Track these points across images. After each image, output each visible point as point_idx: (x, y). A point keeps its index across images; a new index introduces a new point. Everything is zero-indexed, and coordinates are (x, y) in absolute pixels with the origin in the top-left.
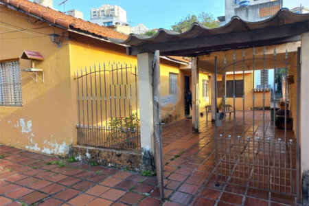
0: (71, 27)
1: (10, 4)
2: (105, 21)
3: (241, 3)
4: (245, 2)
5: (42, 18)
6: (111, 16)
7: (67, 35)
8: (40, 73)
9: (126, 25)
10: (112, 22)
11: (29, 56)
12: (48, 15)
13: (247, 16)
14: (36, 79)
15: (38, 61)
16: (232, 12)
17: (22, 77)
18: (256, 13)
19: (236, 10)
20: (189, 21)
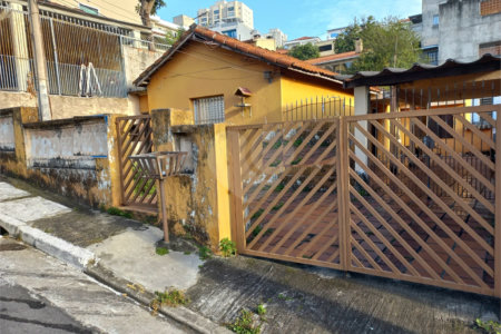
0: (292, 66)
1: (226, 45)
2: (225, 29)
5: (262, 57)
6: (234, 20)
7: (279, 71)
8: (249, 107)
9: (269, 37)
10: (235, 30)
11: (244, 93)
12: (266, 54)
13: (460, 15)
14: (243, 114)
15: (247, 96)
16: (435, 7)
17: (226, 112)
18: (474, 10)
19: (442, 7)
20: (362, 26)
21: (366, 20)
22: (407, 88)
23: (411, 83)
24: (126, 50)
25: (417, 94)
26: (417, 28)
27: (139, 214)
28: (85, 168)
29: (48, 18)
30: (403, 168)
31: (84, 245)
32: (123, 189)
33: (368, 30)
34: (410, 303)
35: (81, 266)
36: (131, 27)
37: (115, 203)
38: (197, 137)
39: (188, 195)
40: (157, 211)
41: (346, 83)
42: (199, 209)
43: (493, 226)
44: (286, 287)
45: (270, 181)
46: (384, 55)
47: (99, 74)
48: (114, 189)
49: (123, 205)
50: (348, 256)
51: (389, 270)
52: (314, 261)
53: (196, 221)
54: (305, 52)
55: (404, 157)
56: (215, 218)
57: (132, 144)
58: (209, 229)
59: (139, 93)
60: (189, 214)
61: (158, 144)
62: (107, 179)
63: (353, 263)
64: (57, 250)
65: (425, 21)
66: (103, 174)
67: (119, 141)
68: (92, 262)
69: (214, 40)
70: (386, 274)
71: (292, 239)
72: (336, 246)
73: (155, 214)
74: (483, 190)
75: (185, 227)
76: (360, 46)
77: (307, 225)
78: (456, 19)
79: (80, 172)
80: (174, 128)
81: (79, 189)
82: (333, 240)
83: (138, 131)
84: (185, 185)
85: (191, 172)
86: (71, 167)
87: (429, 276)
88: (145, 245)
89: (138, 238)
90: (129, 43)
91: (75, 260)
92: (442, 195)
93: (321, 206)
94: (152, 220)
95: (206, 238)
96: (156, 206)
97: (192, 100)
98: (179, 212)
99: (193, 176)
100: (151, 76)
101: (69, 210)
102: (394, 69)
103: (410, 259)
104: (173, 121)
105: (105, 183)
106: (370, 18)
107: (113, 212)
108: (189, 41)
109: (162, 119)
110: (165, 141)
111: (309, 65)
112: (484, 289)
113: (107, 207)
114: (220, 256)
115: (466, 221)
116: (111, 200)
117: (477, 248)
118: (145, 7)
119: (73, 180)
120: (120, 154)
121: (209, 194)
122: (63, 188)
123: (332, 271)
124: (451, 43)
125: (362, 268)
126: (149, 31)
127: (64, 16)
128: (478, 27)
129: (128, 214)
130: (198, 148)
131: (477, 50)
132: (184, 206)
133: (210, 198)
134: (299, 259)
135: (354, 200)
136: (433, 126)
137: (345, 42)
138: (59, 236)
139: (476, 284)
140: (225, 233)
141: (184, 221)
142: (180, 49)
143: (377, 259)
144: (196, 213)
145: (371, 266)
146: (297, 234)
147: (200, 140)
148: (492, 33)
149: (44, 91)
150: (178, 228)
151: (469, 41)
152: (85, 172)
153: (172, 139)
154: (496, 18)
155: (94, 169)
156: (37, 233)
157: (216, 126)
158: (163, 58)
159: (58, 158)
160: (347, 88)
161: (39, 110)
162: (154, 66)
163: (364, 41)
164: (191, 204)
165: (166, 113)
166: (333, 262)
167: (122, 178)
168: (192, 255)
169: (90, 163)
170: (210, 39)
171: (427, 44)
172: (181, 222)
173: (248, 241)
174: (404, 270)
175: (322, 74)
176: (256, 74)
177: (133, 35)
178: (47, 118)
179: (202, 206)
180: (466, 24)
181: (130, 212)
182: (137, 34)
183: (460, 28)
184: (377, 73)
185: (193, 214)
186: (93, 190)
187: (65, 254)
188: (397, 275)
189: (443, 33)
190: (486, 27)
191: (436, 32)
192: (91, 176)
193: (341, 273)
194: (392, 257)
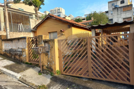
0: (75, 24)
1: (57, 18)
2: (57, 15)
3: (115, 6)
4: (117, 6)
6: (60, 12)
9: (69, 17)
10: (60, 15)
12: (68, 21)
13: (118, 11)
14: (62, 36)
15: (63, 32)
16: (111, 9)
17: (58, 36)
18: (121, 10)
19: (113, 9)
20: (93, 14)
21: (94, 12)
22: (105, 29)
23: (106, 28)
24: (31, 20)
25: (108, 31)
26: (107, 14)
27: (34, 64)
28: (19, 51)
29: (10, 12)
30: (105, 50)
31: (18, 73)
32: (29, 57)
33: (95, 15)
34: (108, 87)
35: (17, 78)
36: (32, 14)
37: (27, 61)
38: (50, 42)
39: (47, 58)
40: (39, 63)
41: (89, 28)
42: (50, 62)
43: (129, 65)
44: (74, 83)
45: (70, 54)
46: (99, 21)
47: (23, 26)
48: (27, 57)
49: (29, 61)
50: (91, 74)
51: (102, 78)
52: (82, 76)
53: (50, 65)
54: (78, 20)
55: (105, 47)
56: (55, 64)
57: (32, 44)
58: (53, 68)
59: (34, 31)
60: (48, 63)
61: (39, 44)
62: (25, 54)
63: (93, 76)
64: (10, 74)
65: (109, 12)
66: (24, 53)
67: (29, 44)
68: (21, 77)
69: (55, 17)
70: (101, 79)
71: (76, 70)
72: (88, 71)
73: (38, 64)
74: (126, 56)
75: (47, 67)
76: (93, 19)
77: (80, 66)
78: (117, 12)
79: (18, 52)
80: (44, 40)
81: (17, 57)
82: (87, 70)
83: (34, 41)
84: (47, 55)
85: (48, 52)
86: (15, 51)
87: (113, 79)
88: (36, 72)
89: (33, 71)
90: (32, 18)
91: (16, 77)
92: (115, 57)
93: (83, 61)
94: (37, 65)
95: (52, 70)
96: (38, 61)
97: (49, 33)
98: (45, 63)
99: (49, 53)
100: (37, 27)
101: (14, 63)
102: (102, 25)
103: (108, 75)
104: (43, 38)
105: (24, 55)
106: (95, 12)
107: (27, 63)
108: (48, 17)
109: (40, 38)
110: (41, 44)
111: (79, 24)
112: (127, 83)
113: (25, 62)
114: (56, 75)
115: (122, 64)
116: (26, 60)
117: (125, 71)
118: (36, 9)
119: (16, 55)
120: (29, 47)
121: (53, 58)
122: (13, 57)
123: (87, 78)
124: (116, 18)
125: (95, 78)
126: (37, 15)
127: (14, 11)
128: (122, 14)
129: (31, 64)
130: (50, 45)
131: (122, 20)
132: (46, 61)
133: (53, 59)
134: (78, 75)
135: (92, 59)
136: (112, 39)
137: (89, 18)
138: (11, 70)
139: (125, 81)
140: (57, 68)
141: (46, 65)
142: (45, 20)
143: (99, 75)
144: (50, 63)
145: (97, 77)
146: (77, 68)
147: (51, 43)
148: (126, 16)
149: (8, 31)
150: (45, 67)
151: (120, 18)
152: (19, 52)
153: (43, 43)
154: (127, 12)
155: (21, 51)
156: (5, 70)
157: (55, 40)
158: (41, 22)
159: (12, 49)
160: (89, 30)
161: (7, 36)
162: (38, 24)
163: (94, 17)
164: (48, 61)
165: (42, 36)
166: (87, 76)
167: (29, 54)
168: (49, 75)
169: (21, 50)
170: (53, 17)
171: (110, 18)
172: (45, 66)
173: (64, 71)
174: (106, 78)
175: (83, 26)
176: (66, 26)
177: (33, 16)
178: (9, 38)
179: (51, 61)
180: (119, 13)
181: (31, 63)
182: (34, 16)
183: (118, 14)
184: (97, 26)
185: (49, 63)
186: (21, 57)
187: (13, 75)
188: (104, 79)
189: (114, 15)
190: (124, 14)
191: (112, 15)
192: (21, 53)
193: (89, 79)
194: (103, 74)
